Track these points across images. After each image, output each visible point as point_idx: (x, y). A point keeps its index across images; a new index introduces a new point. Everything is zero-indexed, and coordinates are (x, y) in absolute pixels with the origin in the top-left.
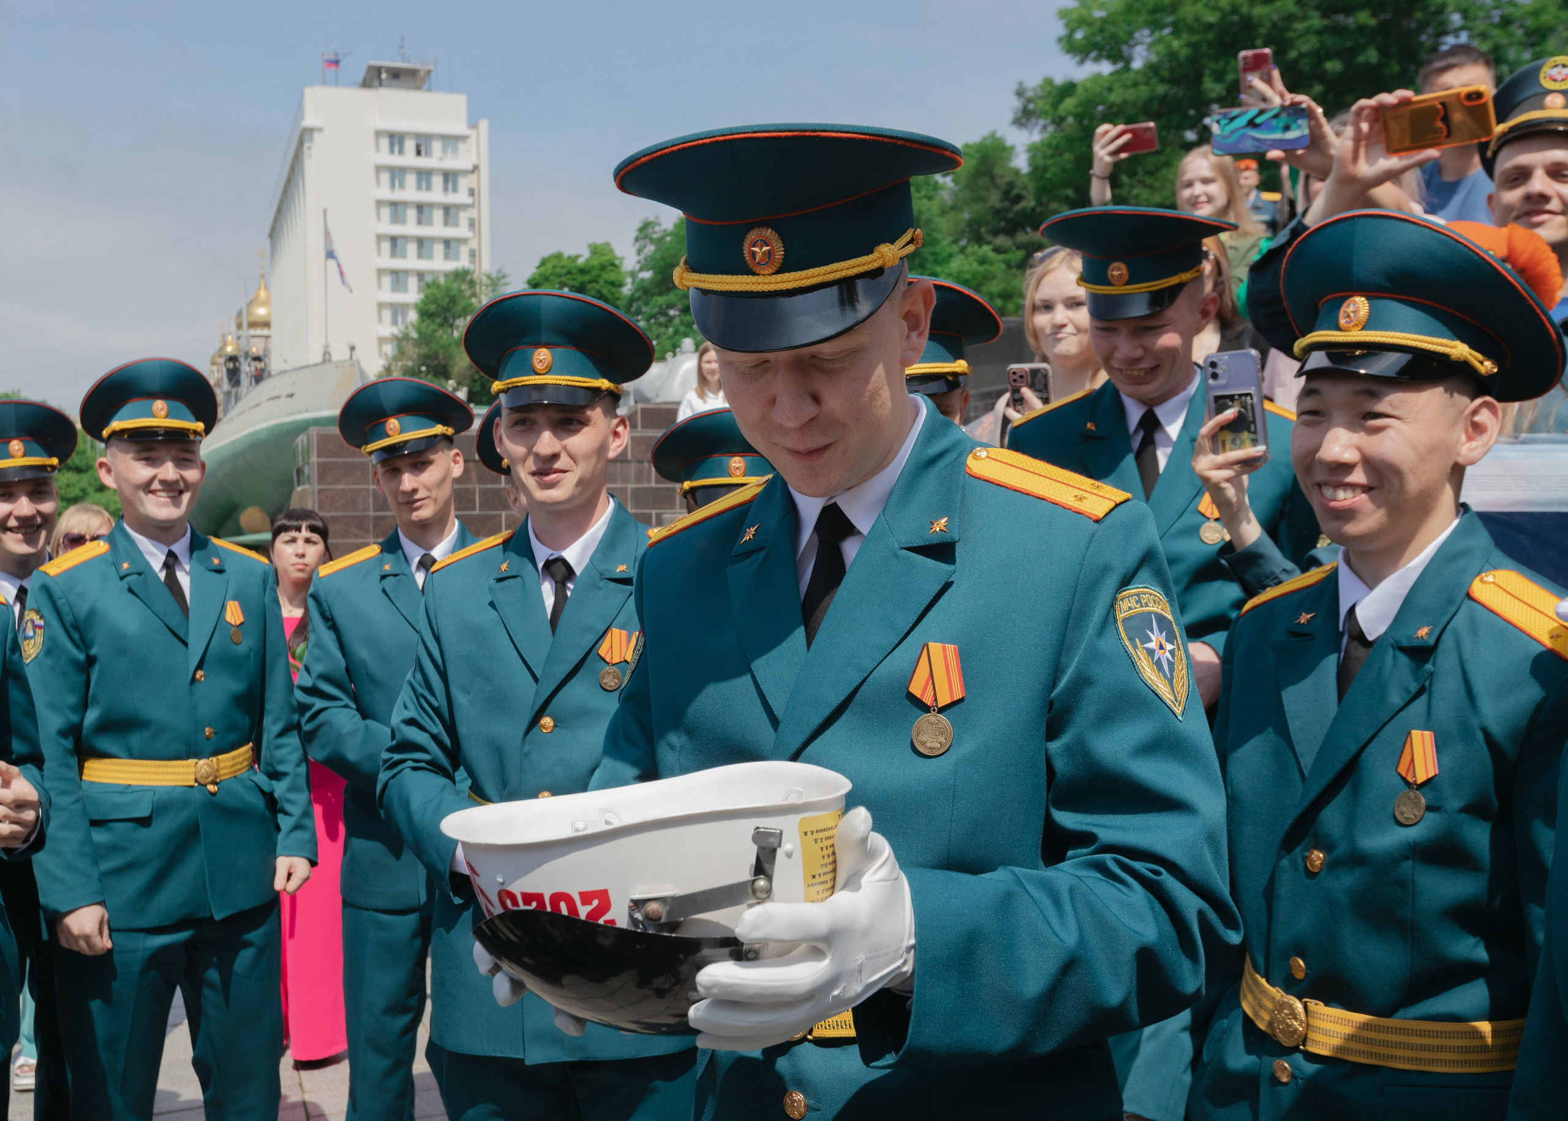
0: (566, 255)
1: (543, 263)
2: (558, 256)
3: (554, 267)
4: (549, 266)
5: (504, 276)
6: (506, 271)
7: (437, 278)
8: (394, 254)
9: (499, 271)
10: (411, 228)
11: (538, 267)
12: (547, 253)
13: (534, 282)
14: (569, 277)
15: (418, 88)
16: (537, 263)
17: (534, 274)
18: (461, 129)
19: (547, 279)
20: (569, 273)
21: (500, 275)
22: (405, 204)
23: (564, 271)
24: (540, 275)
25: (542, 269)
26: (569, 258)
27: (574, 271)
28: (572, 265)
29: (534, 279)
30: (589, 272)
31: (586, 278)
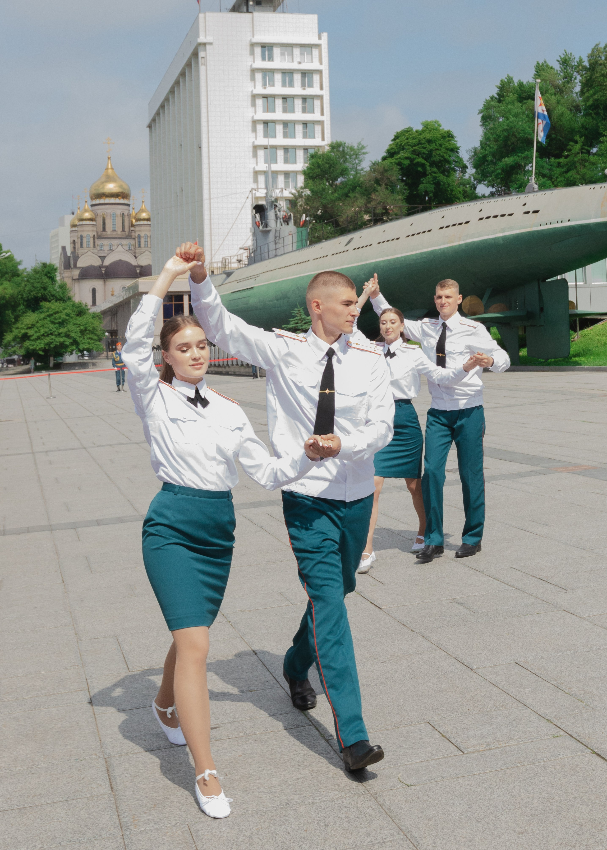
0: (414, 130)
1: (396, 138)
2: (408, 131)
3: (407, 139)
4: (404, 138)
5: (363, 147)
6: (364, 143)
7: (319, 150)
8: (266, 135)
9: (360, 143)
10: (279, 115)
11: (394, 140)
12: (399, 130)
13: (393, 151)
14: (420, 146)
15: (274, 11)
16: (393, 137)
17: (390, 145)
18: (313, 40)
19: (402, 148)
20: (419, 143)
21: (361, 146)
22: (274, 96)
23: (415, 141)
24: (397, 145)
25: (397, 141)
26: (417, 131)
27: (423, 142)
28: (422, 137)
29: (392, 149)
30: (435, 141)
31: (433, 146)
